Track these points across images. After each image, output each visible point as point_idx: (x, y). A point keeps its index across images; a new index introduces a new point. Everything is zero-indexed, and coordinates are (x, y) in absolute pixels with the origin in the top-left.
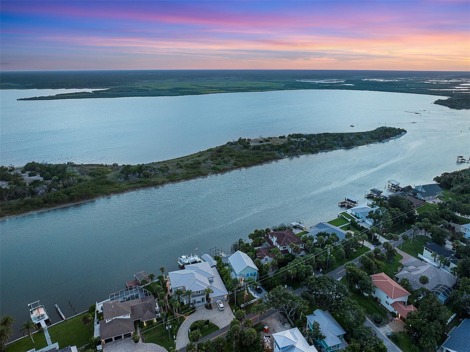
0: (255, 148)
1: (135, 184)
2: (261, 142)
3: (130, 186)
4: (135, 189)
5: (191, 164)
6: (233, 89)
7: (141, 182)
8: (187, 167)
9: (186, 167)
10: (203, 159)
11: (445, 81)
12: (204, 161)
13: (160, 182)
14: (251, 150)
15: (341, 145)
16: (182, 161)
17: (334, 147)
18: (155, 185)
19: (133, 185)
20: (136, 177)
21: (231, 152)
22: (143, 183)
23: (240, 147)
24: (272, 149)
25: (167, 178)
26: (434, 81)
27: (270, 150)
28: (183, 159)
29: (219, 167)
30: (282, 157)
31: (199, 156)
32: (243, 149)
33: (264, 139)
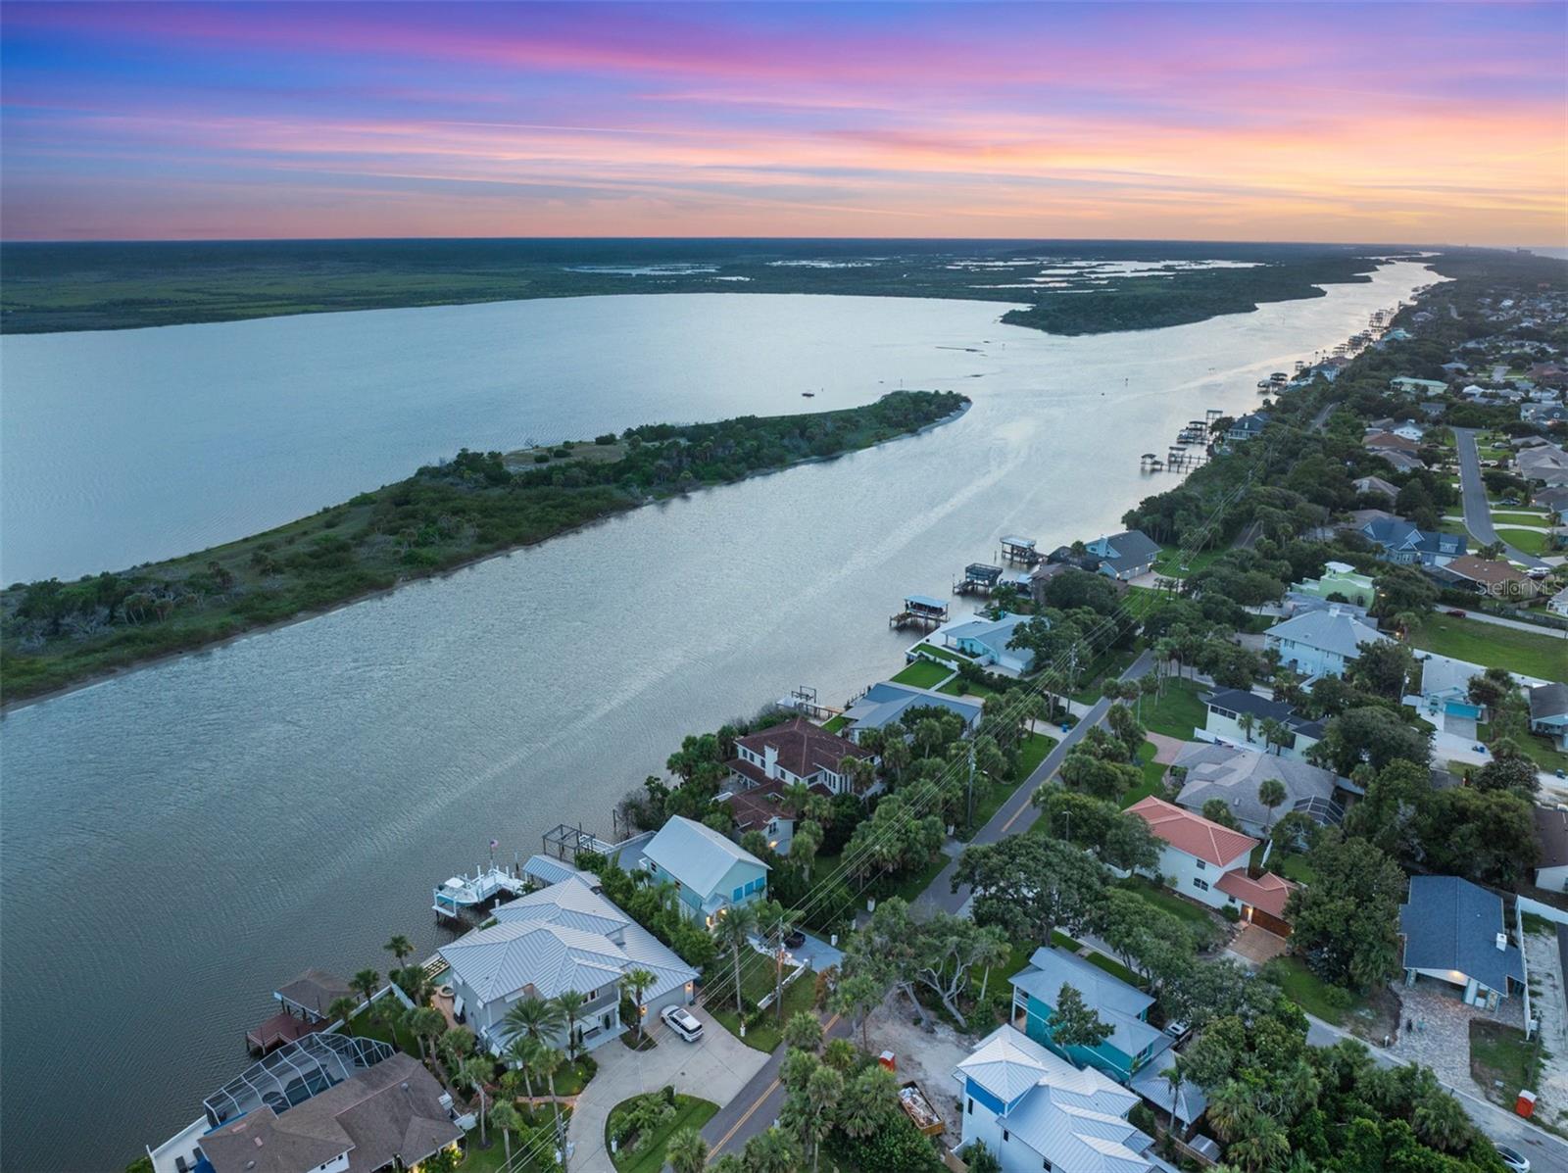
0: (530, 480)
1: (105, 651)
2: (540, 459)
3: (83, 660)
4: (112, 668)
5: (312, 555)
6: (351, 298)
7: (128, 640)
8: (295, 564)
9: (296, 568)
10: (350, 530)
11: (997, 263)
12: (360, 539)
13: (212, 632)
14: (520, 487)
15: (808, 450)
16: (269, 548)
17: (789, 458)
18: (196, 643)
19: (98, 655)
20: (98, 624)
21: (449, 499)
22: (138, 642)
23: (476, 481)
24: (594, 479)
25: (236, 612)
26: (972, 265)
27: (589, 483)
28: (269, 540)
29: (425, 552)
30: (636, 502)
31: (329, 525)
32: (486, 488)
33: (550, 450)
